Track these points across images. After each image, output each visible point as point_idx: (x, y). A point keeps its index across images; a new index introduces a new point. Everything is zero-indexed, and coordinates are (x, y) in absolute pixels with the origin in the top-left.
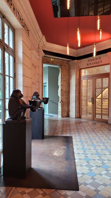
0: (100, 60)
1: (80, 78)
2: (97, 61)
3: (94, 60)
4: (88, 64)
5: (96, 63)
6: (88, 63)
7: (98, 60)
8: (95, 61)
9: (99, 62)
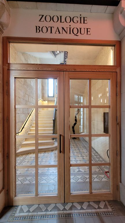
0: (86, 26)
1: (6, 68)
2: (73, 25)
3: (63, 20)
4: (38, 29)
5: (71, 31)
6: (41, 24)
7: (79, 26)
8: (66, 25)
9: (79, 31)
